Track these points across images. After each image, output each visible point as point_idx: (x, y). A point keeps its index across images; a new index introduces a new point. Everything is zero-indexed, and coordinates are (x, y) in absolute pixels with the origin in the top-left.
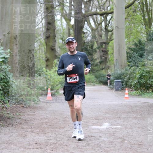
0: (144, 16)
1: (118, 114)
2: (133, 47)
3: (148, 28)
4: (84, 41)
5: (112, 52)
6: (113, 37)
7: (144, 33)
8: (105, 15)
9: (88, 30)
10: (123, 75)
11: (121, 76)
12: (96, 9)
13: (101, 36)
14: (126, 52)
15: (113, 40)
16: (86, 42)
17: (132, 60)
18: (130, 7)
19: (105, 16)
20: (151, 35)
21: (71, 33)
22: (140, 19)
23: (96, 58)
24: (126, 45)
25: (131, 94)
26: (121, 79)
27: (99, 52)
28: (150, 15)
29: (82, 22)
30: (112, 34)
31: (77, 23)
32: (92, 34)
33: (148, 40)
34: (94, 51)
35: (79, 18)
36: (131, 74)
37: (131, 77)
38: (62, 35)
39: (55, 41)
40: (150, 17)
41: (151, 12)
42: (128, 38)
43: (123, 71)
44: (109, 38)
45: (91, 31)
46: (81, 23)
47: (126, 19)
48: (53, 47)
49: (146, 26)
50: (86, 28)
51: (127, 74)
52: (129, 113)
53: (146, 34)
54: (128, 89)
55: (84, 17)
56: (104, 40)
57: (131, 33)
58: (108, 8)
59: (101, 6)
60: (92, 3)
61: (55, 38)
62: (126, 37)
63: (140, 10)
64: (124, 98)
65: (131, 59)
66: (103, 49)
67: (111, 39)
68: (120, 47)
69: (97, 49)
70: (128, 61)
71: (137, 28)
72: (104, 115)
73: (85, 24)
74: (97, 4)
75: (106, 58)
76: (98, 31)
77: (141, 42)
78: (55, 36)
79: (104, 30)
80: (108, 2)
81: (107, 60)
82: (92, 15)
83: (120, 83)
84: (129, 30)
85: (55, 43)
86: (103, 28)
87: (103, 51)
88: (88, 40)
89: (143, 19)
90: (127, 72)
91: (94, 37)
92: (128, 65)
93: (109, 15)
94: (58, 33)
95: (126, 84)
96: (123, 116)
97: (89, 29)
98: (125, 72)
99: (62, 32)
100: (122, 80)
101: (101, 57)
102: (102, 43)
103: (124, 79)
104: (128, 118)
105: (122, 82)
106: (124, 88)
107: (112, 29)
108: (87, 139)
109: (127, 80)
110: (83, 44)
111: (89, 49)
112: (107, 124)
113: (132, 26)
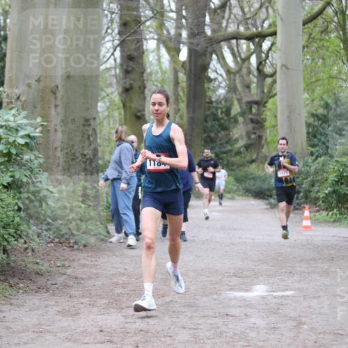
0: (345, 42)
1: (288, 265)
2: (321, 111)
4: (210, 98)
5: (273, 123)
6: (275, 88)
8: (257, 40)
9: (219, 72)
10: (298, 176)
12: (236, 26)
13: (248, 87)
14: (306, 123)
15: (276, 95)
16: (214, 99)
17: (320, 140)
18: (314, 21)
19: (259, 42)
21: (180, 81)
22: (338, 49)
23: (236, 136)
24: (305, 106)
25: (317, 220)
27: (243, 123)
29: (205, 55)
30: (275, 82)
31: (193, 58)
32: (228, 83)
34: (232, 120)
35: (200, 46)
36: (316, 172)
37: (318, 181)
38: (160, 85)
39: (145, 98)
42: (310, 92)
44: (265, 91)
45: (227, 75)
46: (203, 57)
47: (306, 49)
48: (139, 111)
50: (214, 69)
51: (308, 173)
52: (312, 262)
54: (310, 208)
55: (209, 43)
56: (255, 96)
57: (318, 80)
58: (264, 23)
59: (248, 19)
60: (227, 10)
61: (143, 93)
62: (305, 89)
63: (336, 28)
64: (301, 228)
65: (316, 140)
66: (253, 117)
67: (272, 94)
68: (291, 111)
69: (238, 116)
70: (310, 143)
71: (330, 70)
72: (254, 267)
73: (211, 59)
74: (238, 15)
75: (260, 137)
76: (242, 76)
77: (340, 101)
78: (145, 87)
79: (256, 73)
80: (264, 10)
81: (263, 142)
82: (228, 39)
84: (313, 73)
85: (144, 103)
86: (252, 68)
87: (252, 121)
88: (219, 97)
89: (344, 48)
90: (308, 168)
91: (232, 89)
92: (309, 152)
93: (267, 38)
94: (151, 81)
95: (306, 197)
96: (299, 269)
97: (221, 71)
98: (303, 169)
99: (160, 78)
101: (248, 135)
102: (250, 104)
104: (309, 273)
106: (300, 205)
107: (274, 70)
108: (217, 320)
109: (307, 186)
110: (207, 105)
111: (220, 116)
112: (263, 286)
113: (319, 63)
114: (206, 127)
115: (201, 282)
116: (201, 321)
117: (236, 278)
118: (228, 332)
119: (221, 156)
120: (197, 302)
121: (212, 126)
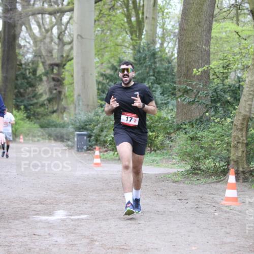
0: (128, 16)
1: (83, 194)
2: (109, 72)
3: (135, 38)
4: (20, 61)
5: (71, 81)
6: (72, 53)
7: (128, 48)
8: (58, 15)
9: (27, 40)
10: (89, 123)
11: (86, 125)
12: (41, 3)
13: (51, 52)
14: (97, 81)
15: (72, 59)
16: (23, 62)
18: (104, 1)
19: (59, 17)
20: (142, 51)
22: (122, 22)
23: (41, 91)
24: (96, 68)
25: (106, 158)
26: (86, 130)
27: (46, 81)
28: (141, 16)
30: (72, 48)
31: (7, 29)
32: (34, 48)
33: (135, 60)
34: (37, 79)
35: (12, 20)
36: (105, 120)
37: (106, 127)
40: (140, 19)
41: (141, 8)
42: (100, 56)
43: (91, 115)
44: (64, 55)
45: (34, 43)
47: (97, 23)
49: (132, 34)
50: (23, 37)
51: (98, 121)
52: (101, 192)
53: (132, 50)
54: (99, 149)
56: (56, 59)
57: (106, 47)
58: (63, 1)
62: (96, 54)
63: (121, 5)
64: (93, 165)
66: (55, 76)
67: (69, 58)
68: (84, 72)
69: (43, 76)
70: (100, 97)
71: (116, 39)
72: (56, 196)
73: (21, 30)
75: (60, 92)
76: (46, 44)
79: (56, 40)
81: (62, 96)
82: (34, 14)
83: (85, 138)
84: (103, 41)
86: (54, 37)
87: (54, 79)
88: (28, 60)
89: (127, 22)
90: (98, 117)
91: (38, 55)
92: (99, 104)
93: (66, 13)
95: (97, 140)
96: (91, 197)
97: (29, 39)
98: (94, 118)
100: (89, 132)
101: (51, 90)
102: (52, 66)
103: (92, 130)
104: (99, 201)
105: (90, 136)
106: (92, 147)
107: (71, 39)
108: (26, 239)
109: (98, 132)
110: (18, 66)
111: (28, 76)
112: (63, 211)
113: (108, 34)
114: (17, 84)
115: (13, 209)
116: (13, 240)
117: (41, 205)
118: (35, 249)
119: (29, 107)
120: (10, 224)
121: (22, 84)
